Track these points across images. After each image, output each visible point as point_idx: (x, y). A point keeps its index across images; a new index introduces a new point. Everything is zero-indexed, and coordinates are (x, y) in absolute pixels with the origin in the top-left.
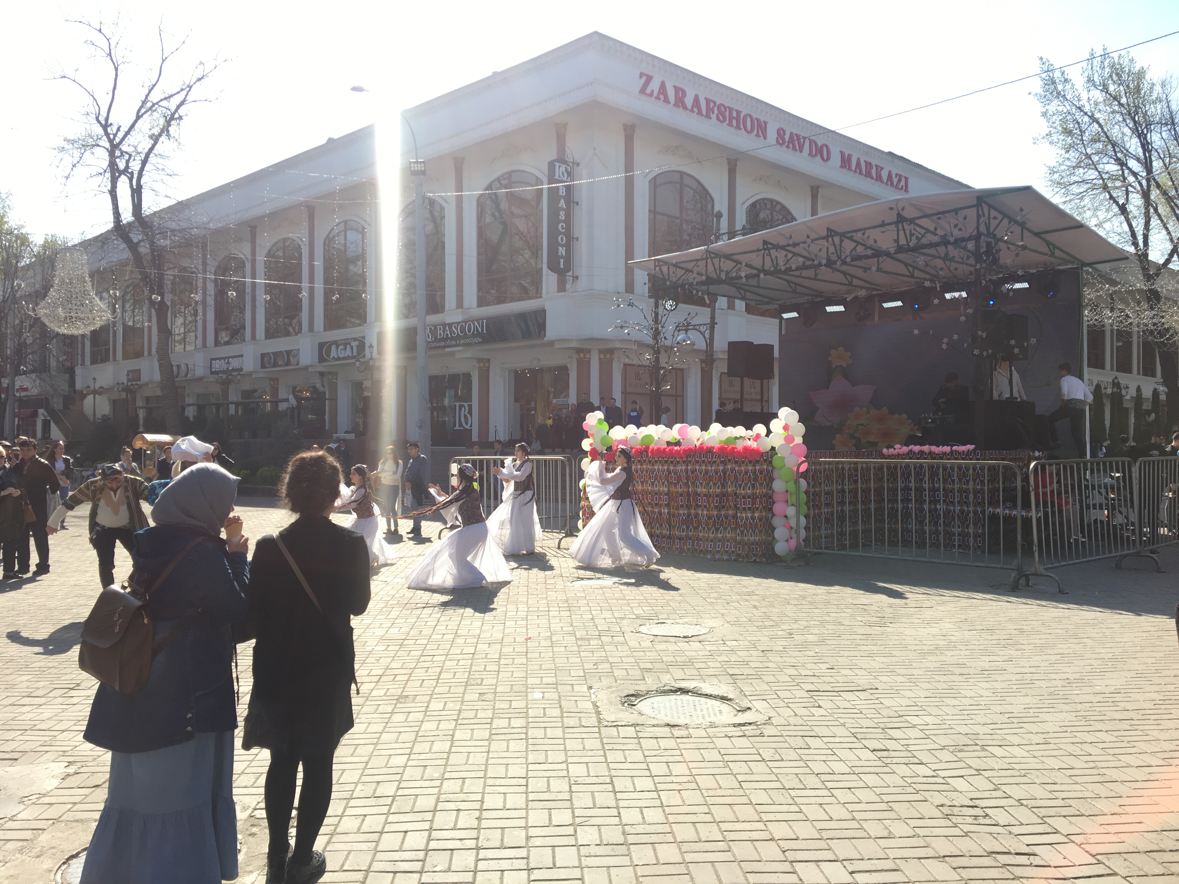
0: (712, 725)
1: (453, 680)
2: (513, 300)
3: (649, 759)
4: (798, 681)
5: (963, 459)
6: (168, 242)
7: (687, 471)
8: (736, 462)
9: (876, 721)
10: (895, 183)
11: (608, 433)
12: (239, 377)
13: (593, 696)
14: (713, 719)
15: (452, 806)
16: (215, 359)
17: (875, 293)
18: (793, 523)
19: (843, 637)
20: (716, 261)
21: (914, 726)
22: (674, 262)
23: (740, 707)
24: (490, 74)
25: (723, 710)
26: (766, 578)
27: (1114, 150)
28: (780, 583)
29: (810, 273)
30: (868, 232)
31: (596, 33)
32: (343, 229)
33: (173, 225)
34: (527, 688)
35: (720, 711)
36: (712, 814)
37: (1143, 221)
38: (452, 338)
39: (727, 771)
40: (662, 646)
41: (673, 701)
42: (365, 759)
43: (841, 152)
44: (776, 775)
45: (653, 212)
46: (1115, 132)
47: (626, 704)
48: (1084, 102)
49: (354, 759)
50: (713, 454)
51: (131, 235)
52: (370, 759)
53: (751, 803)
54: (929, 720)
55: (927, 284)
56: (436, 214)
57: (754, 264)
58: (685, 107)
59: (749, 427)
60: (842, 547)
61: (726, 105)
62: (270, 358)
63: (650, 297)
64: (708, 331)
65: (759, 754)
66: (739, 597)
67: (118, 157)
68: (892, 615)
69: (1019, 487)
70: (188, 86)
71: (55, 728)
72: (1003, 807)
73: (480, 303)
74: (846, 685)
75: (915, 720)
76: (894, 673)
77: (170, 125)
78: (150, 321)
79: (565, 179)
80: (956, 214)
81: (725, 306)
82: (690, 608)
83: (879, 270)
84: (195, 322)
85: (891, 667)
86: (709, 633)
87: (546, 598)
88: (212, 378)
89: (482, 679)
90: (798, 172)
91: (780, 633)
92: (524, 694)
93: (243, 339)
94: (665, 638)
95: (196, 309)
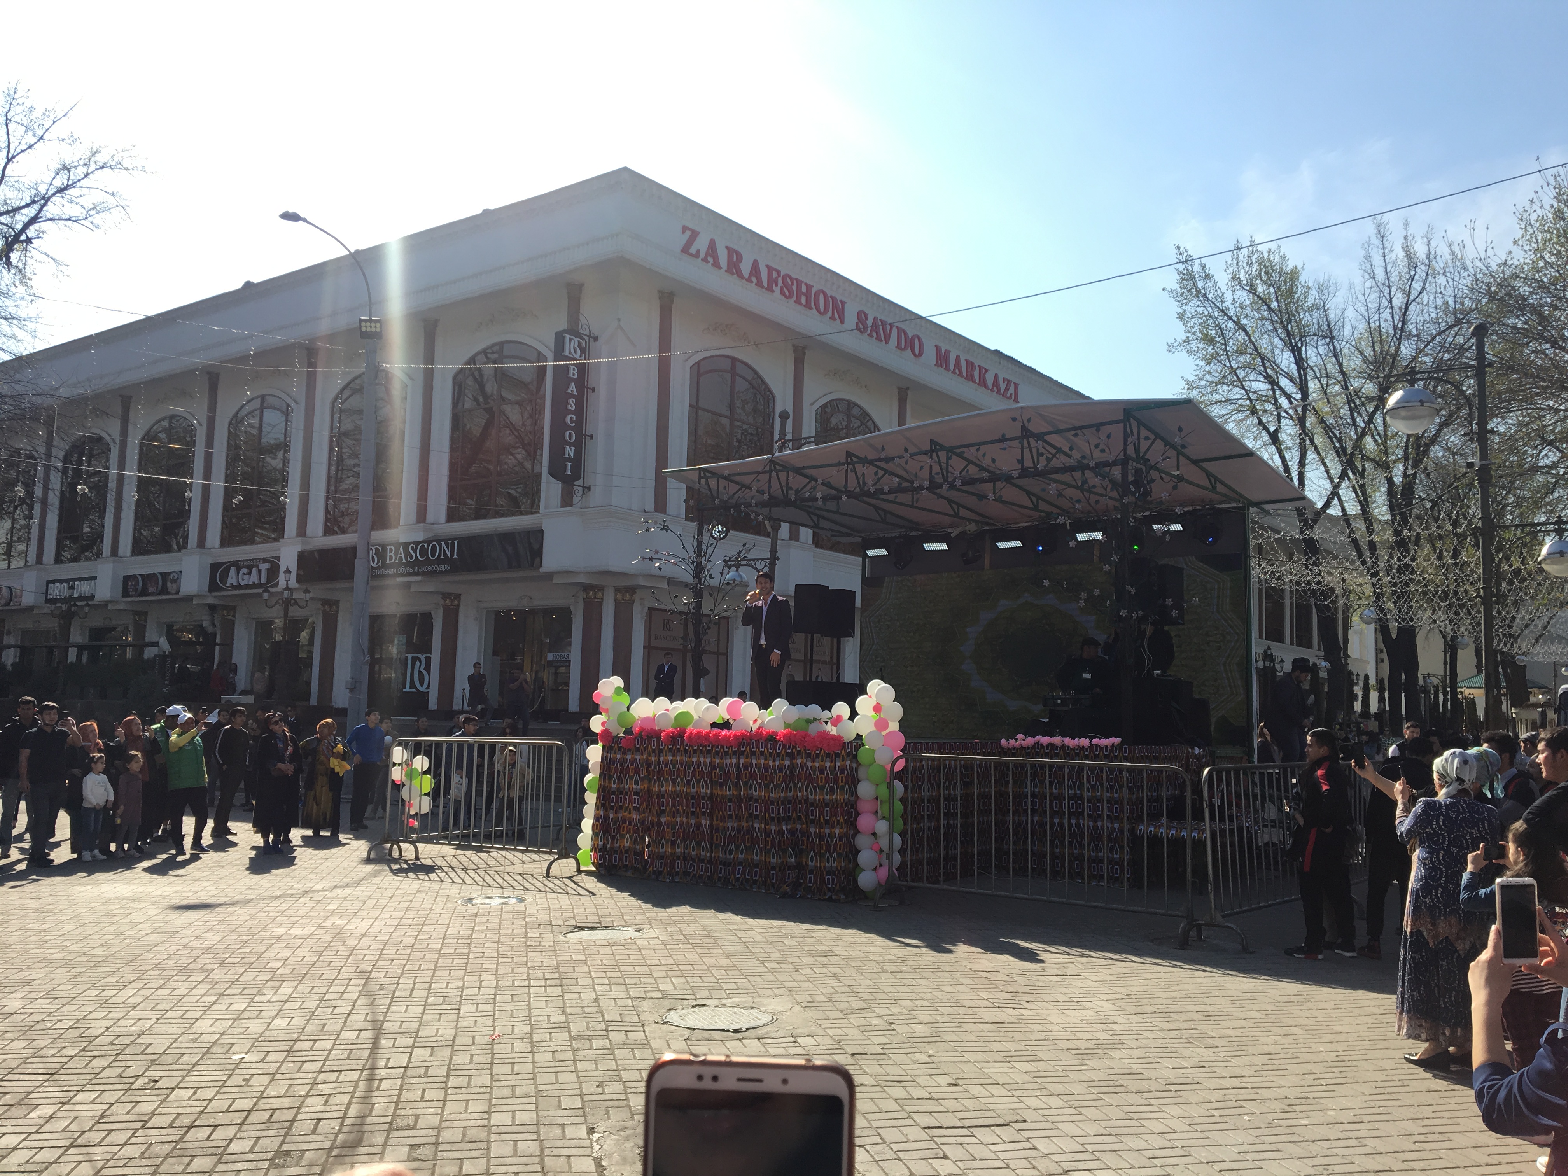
1: (369, 1120)
2: (499, 514)
4: (908, 1109)
5: (1106, 760)
7: (738, 766)
8: (808, 755)
10: (1002, 390)
11: (628, 708)
12: (87, 608)
13: (597, 1147)
16: (54, 582)
17: (986, 528)
18: (884, 843)
19: (965, 1027)
20: (783, 476)
22: (726, 473)
24: (480, 211)
26: (847, 926)
27: (1264, 365)
29: (905, 498)
30: (984, 448)
31: (625, 169)
32: (258, 406)
34: (490, 1133)
37: (1298, 453)
38: (408, 564)
43: (936, 346)
45: (695, 408)
46: (1264, 344)
48: (1228, 303)
50: (776, 742)
55: (1056, 519)
57: (834, 482)
58: (740, 275)
59: (826, 705)
60: (951, 880)
61: (794, 276)
62: (137, 583)
63: (689, 520)
66: (811, 959)
68: (1027, 989)
69: (1188, 801)
73: (451, 517)
74: (978, 1114)
76: (1044, 1092)
79: (577, 356)
80: (1098, 430)
81: (788, 535)
82: (741, 979)
83: (997, 499)
84: (28, 527)
85: (1039, 1080)
86: (771, 1022)
87: (526, 963)
88: (47, 609)
89: (417, 1117)
90: (882, 367)
91: (875, 1021)
92: (484, 1145)
93: (99, 554)
94: (706, 1034)
95: (31, 508)
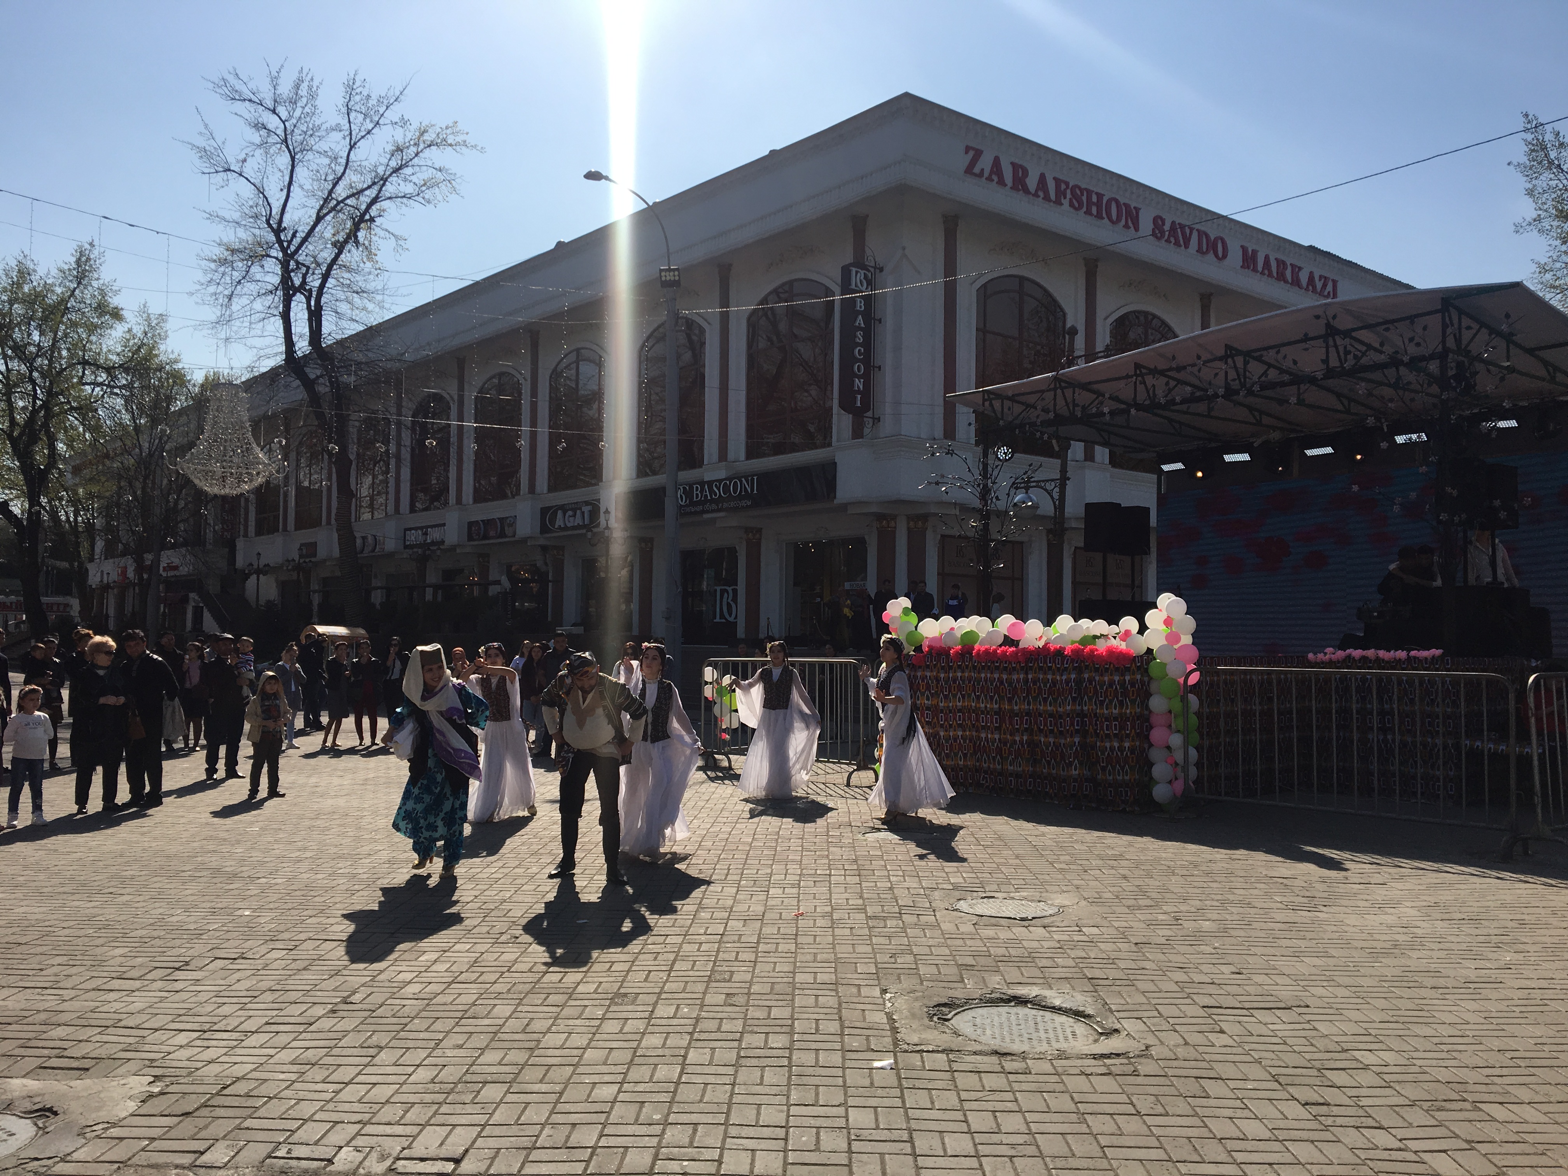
0: (1062, 1055)
1: (691, 973)
2: (795, 449)
3: (967, 1105)
4: (1188, 990)
5: (1426, 669)
6: (353, 378)
7: (1026, 681)
8: (1096, 670)
9: (1307, 1056)
10: (1319, 289)
11: (916, 627)
12: (439, 552)
13: (889, 1005)
14: (1063, 1045)
16: (410, 529)
17: (1292, 435)
18: (1179, 756)
19: (1255, 925)
20: (1069, 393)
21: (1366, 1068)
22: (1010, 394)
23: (1102, 1028)
24: (767, 153)
25: (1077, 1032)
26: (1141, 834)
28: (1161, 843)
29: (1202, 407)
30: (1284, 350)
31: (907, 95)
32: (574, 359)
33: (360, 357)
34: (794, 988)
35: (1074, 1034)
38: (712, 501)
39: (1084, 1128)
40: (990, 932)
41: (1005, 1015)
42: (558, 1088)
43: (1242, 247)
44: (1158, 1138)
45: (983, 331)
47: (935, 1019)
49: (544, 1088)
50: (1063, 657)
51: (307, 370)
52: (565, 1088)
54: (1388, 1057)
55: (1371, 421)
56: (695, 338)
57: (1123, 396)
58: (1026, 191)
59: (1113, 620)
60: (1250, 792)
61: (1083, 186)
62: (480, 528)
63: (977, 444)
64: (1057, 489)
65: (1132, 1103)
66: (1101, 862)
67: (293, 271)
68: (1325, 895)
69: (1512, 711)
70: (382, 179)
71: (146, 1025)
73: (750, 455)
74: (1259, 998)
75: (1368, 1058)
76: (1332, 983)
77: (359, 230)
78: (329, 479)
80: (1412, 323)
81: (1080, 456)
82: (1029, 876)
83: (1301, 402)
84: (386, 482)
85: (1327, 973)
86: (1057, 914)
87: (828, 856)
88: (406, 554)
89: (732, 973)
90: (1182, 275)
91: (1161, 917)
92: (790, 997)
93: (446, 503)
94: (993, 920)
95: (387, 465)
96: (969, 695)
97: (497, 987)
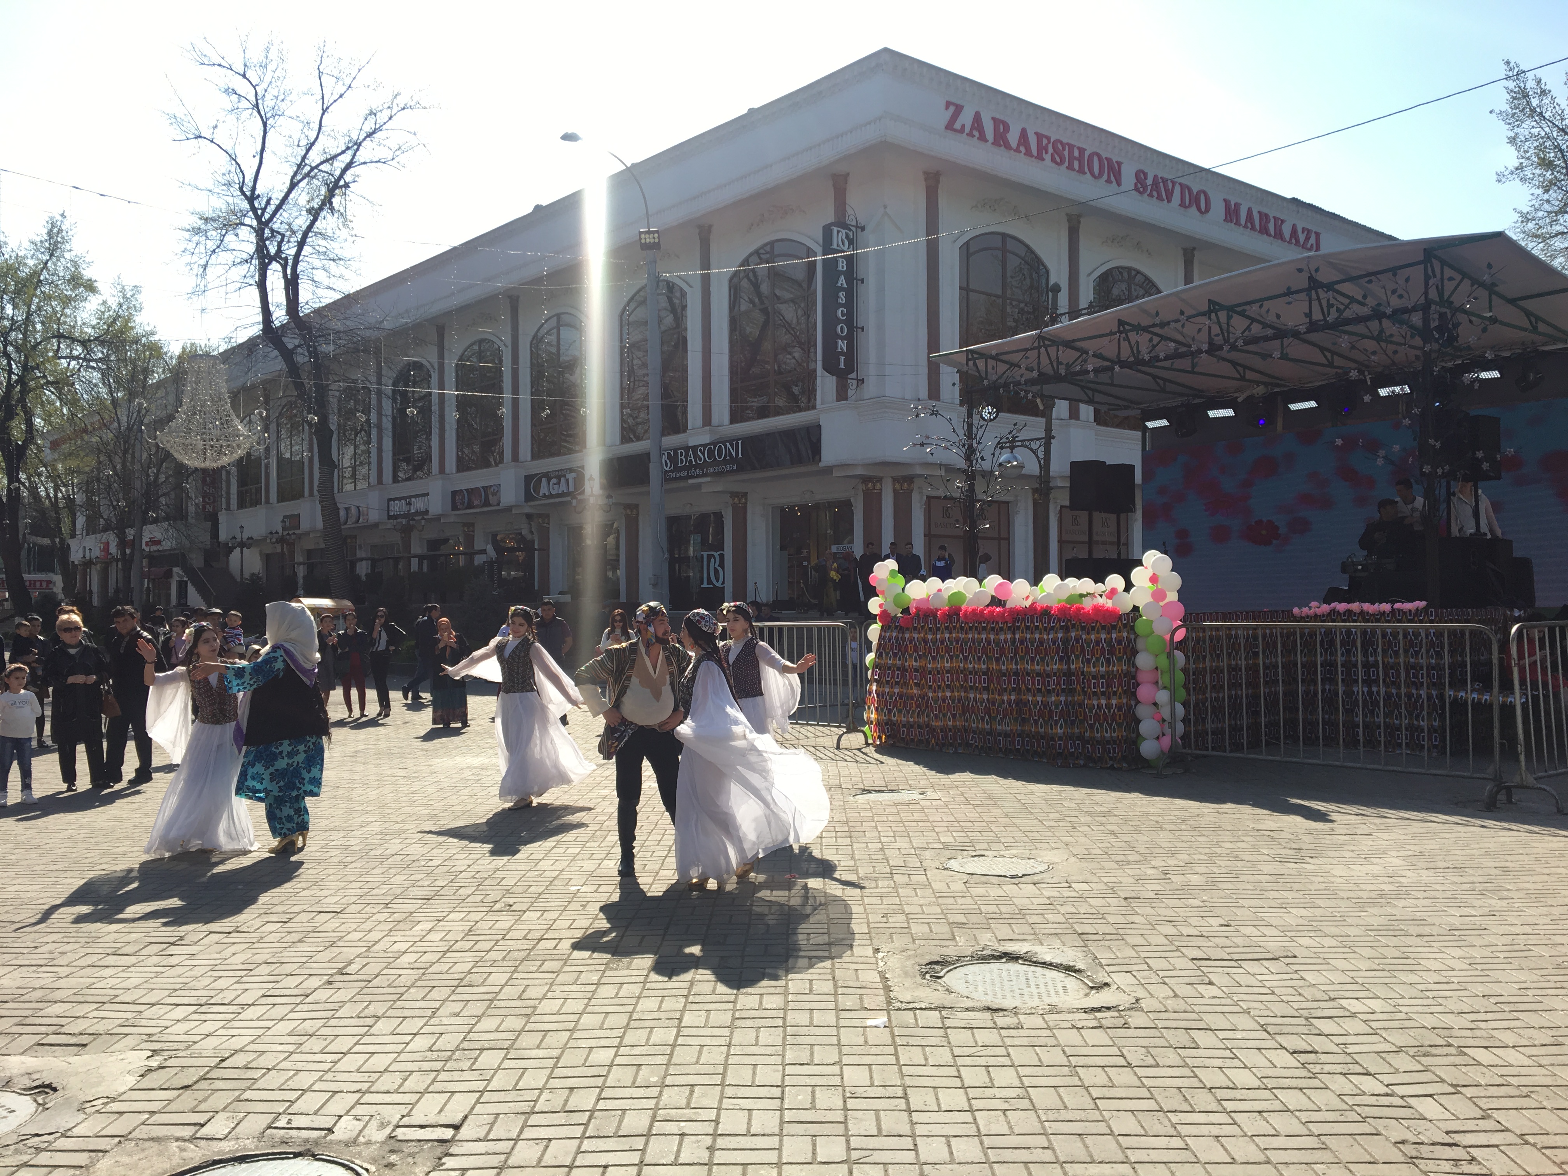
0: (1053, 1010)
2: (777, 414)
3: (960, 1061)
4: (1177, 943)
5: (1410, 621)
6: (331, 348)
7: (1013, 641)
8: (1083, 628)
9: (1295, 1005)
10: (1302, 242)
11: (903, 589)
12: (423, 522)
13: (881, 964)
14: (1054, 1000)
15: (672, 1128)
16: (394, 500)
17: (1277, 390)
18: (1166, 713)
19: (1242, 878)
20: (1052, 350)
21: (1353, 1015)
22: (994, 353)
23: (1093, 982)
24: (745, 111)
25: (1068, 987)
26: (1128, 791)
28: (1149, 798)
29: (1186, 363)
30: (1267, 304)
31: (886, 50)
32: (555, 324)
33: (338, 325)
35: (1065, 988)
36: (1054, 1150)
38: (697, 466)
39: (1075, 1081)
40: (980, 890)
41: (996, 971)
42: (555, 1053)
43: (1225, 200)
44: (1149, 1089)
45: (965, 289)
47: (928, 976)
49: (541, 1053)
50: (1050, 616)
51: (285, 340)
52: (563, 1052)
53: (1111, 1133)
54: (1376, 1005)
55: (1354, 374)
56: (676, 301)
57: (1106, 353)
58: (1008, 146)
59: (1099, 578)
60: (1237, 747)
61: (1065, 141)
62: (464, 497)
63: (962, 404)
64: (1042, 448)
65: (1123, 1056)
66: (1089, 819)
67: (268, 239)
68: (1312, 846)
69: (1495, 661)
70: (356, 144)
71: (142, 1001)
72: (1497, 1146)
73: (734, 419)
74: (1247, 950)
75: (1355, 1006)
76: (1319, 933)
77: (333, 196)
78: (311, 450)
79: (845, 248)
80: (1395, 275)
81: (1065, 414)
82: (1019, 834)
83: (1284, 357)
84: (368, 452)
85: (1314, 924)
86: (1047, 870)
88: (390, 524)
89: (726, 934)
90: (1164, 229)
91: (1150, 872)
93: (429, 472)
94: (984, 879)
95: (369, 435)
96: (957, 656)
97: (492, 955)
